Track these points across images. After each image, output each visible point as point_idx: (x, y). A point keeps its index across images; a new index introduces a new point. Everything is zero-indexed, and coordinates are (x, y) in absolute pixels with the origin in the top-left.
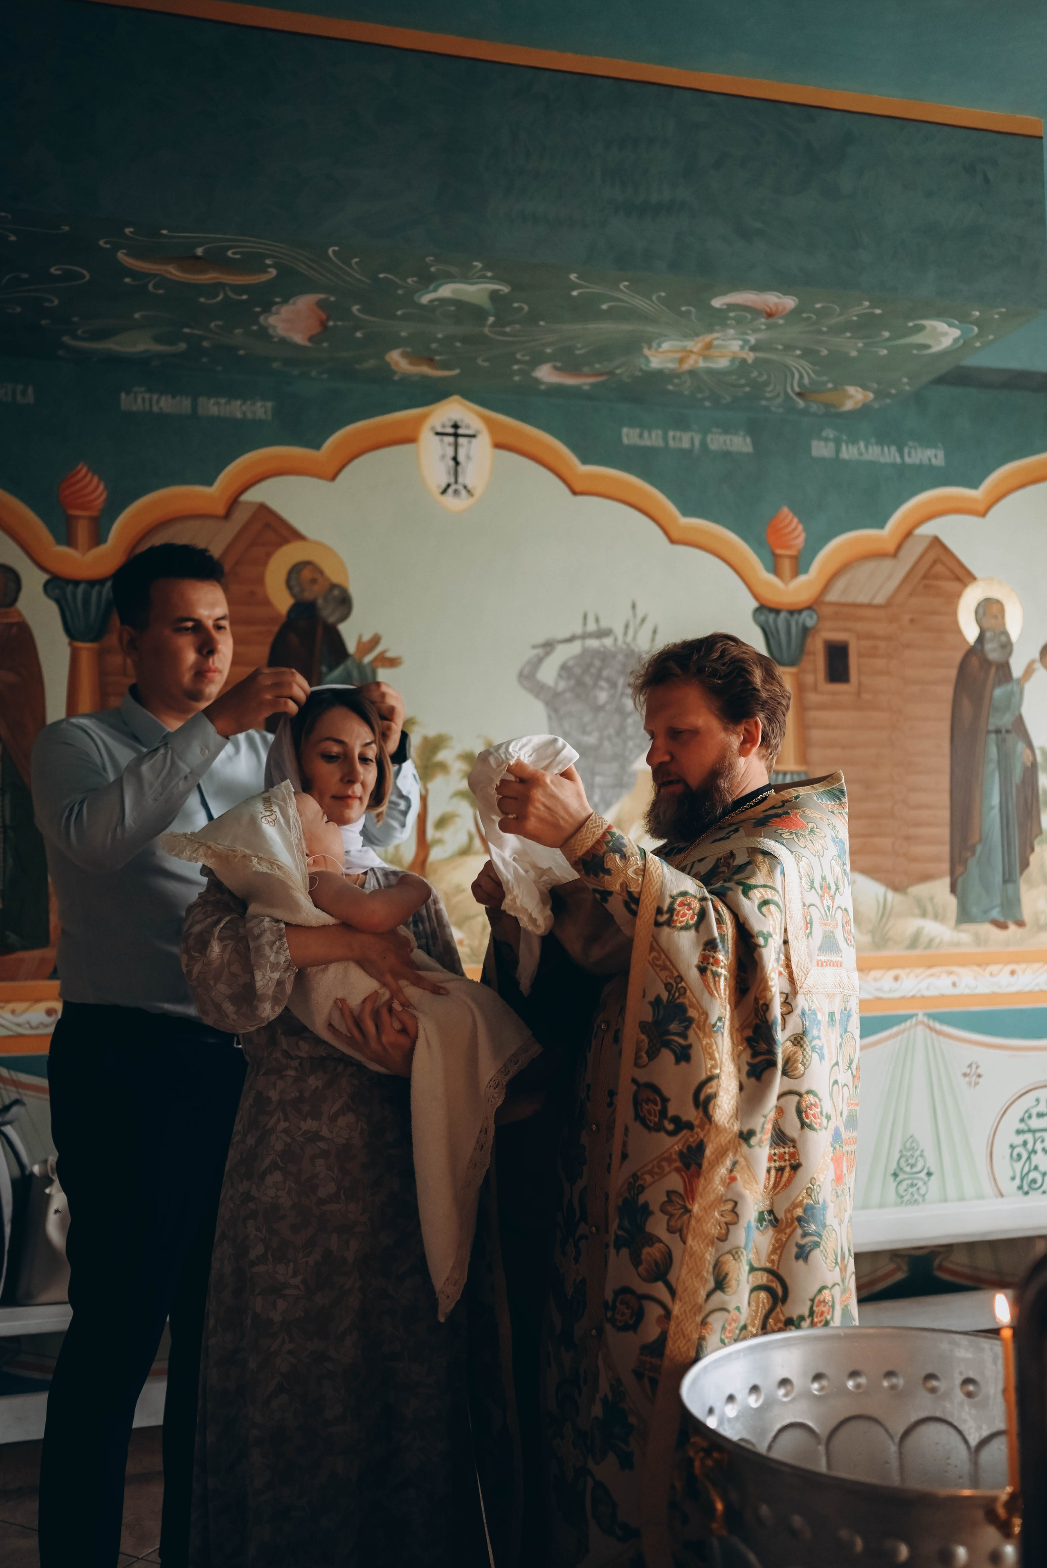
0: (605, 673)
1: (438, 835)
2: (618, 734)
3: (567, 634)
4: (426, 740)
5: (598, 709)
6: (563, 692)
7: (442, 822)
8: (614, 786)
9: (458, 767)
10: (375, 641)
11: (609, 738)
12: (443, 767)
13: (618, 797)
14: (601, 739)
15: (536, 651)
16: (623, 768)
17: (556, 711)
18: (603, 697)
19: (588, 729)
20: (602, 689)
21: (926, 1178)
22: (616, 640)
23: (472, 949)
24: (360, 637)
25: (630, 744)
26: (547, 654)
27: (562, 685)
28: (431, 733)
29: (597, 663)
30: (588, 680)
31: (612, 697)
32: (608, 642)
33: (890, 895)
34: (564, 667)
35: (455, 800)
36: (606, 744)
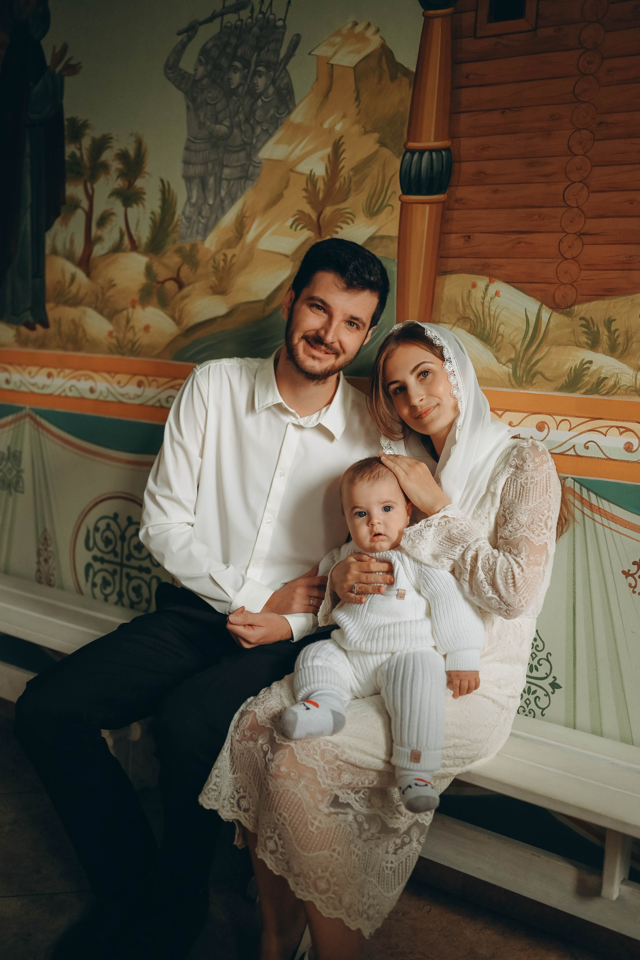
0: (239, 52)
1: (99, 233)
2: (247, 120)
3: (208, 15)
4: (94, 140)
5: (233, 92)
6: (202, 79)
7: (103, 220)
8: (241, 178)
9: (116, 165)
10: (65, 49)
11: (239, 126)
12: (105, 167)
13: (243, 190)
14: (231, 128)
15: (180, 38)
16: (249, 157)
17: (193, 100)
18: (236, 78)
19: (221, 116)
20: (236, 69)
21: (550, 690)
22: (252, 11)
23: (118, 341)
24: (54, 48)
25: (258, 130)
26: (190, 38)
27: (201, 70)
28: (98, 134)
29: (233, 41)
30: (224, 62)
31: (244, 78)
32: (245, 14)
33: (546, 314)
34: (204, 51)
35: (113, 199)
36: (236, 131)
